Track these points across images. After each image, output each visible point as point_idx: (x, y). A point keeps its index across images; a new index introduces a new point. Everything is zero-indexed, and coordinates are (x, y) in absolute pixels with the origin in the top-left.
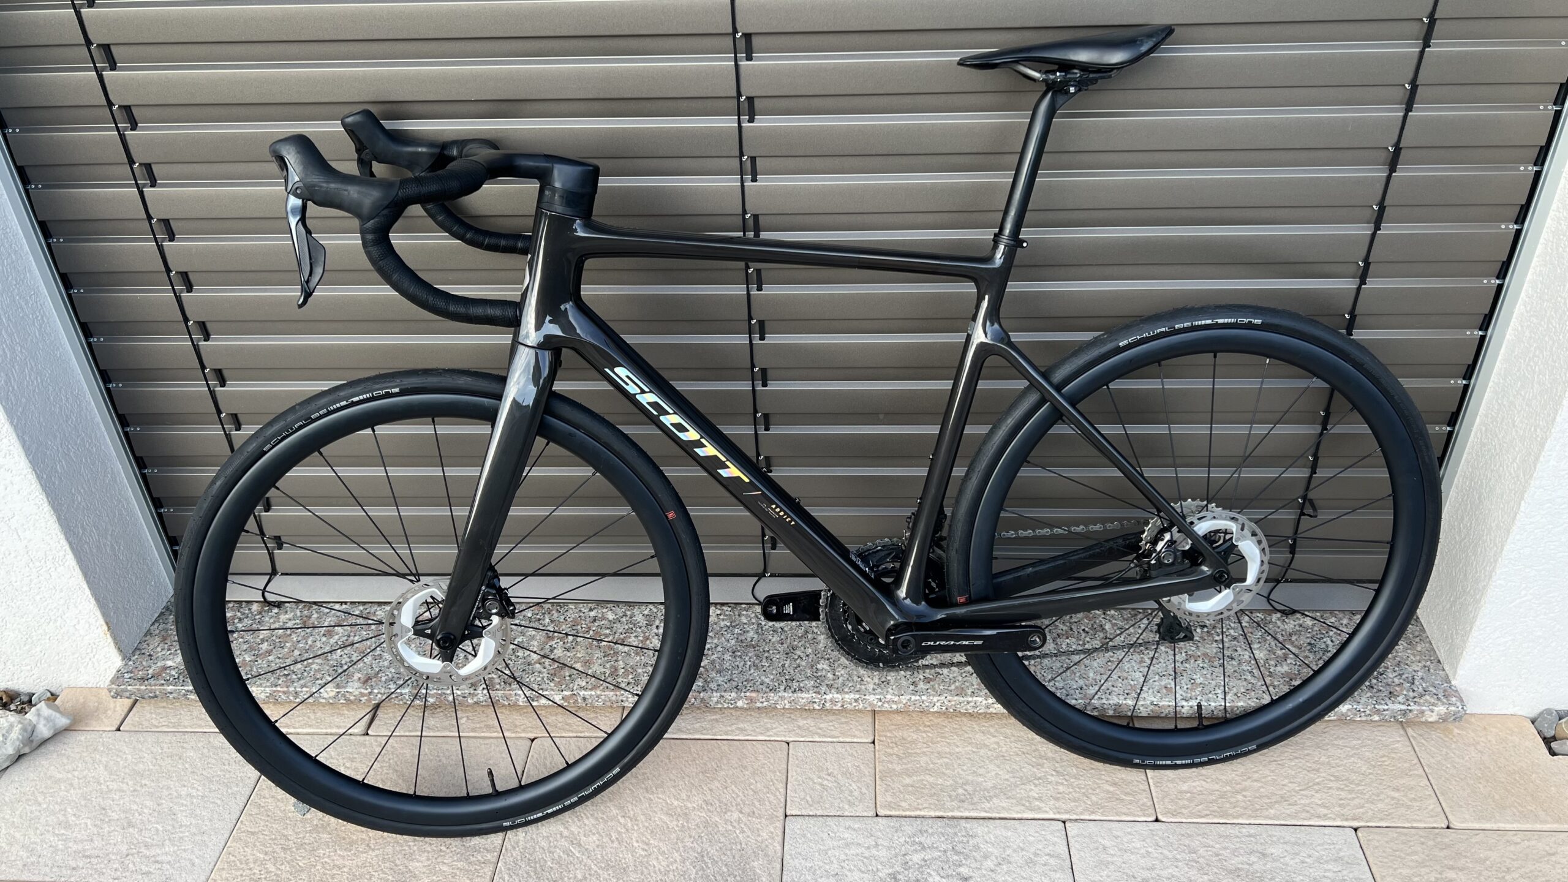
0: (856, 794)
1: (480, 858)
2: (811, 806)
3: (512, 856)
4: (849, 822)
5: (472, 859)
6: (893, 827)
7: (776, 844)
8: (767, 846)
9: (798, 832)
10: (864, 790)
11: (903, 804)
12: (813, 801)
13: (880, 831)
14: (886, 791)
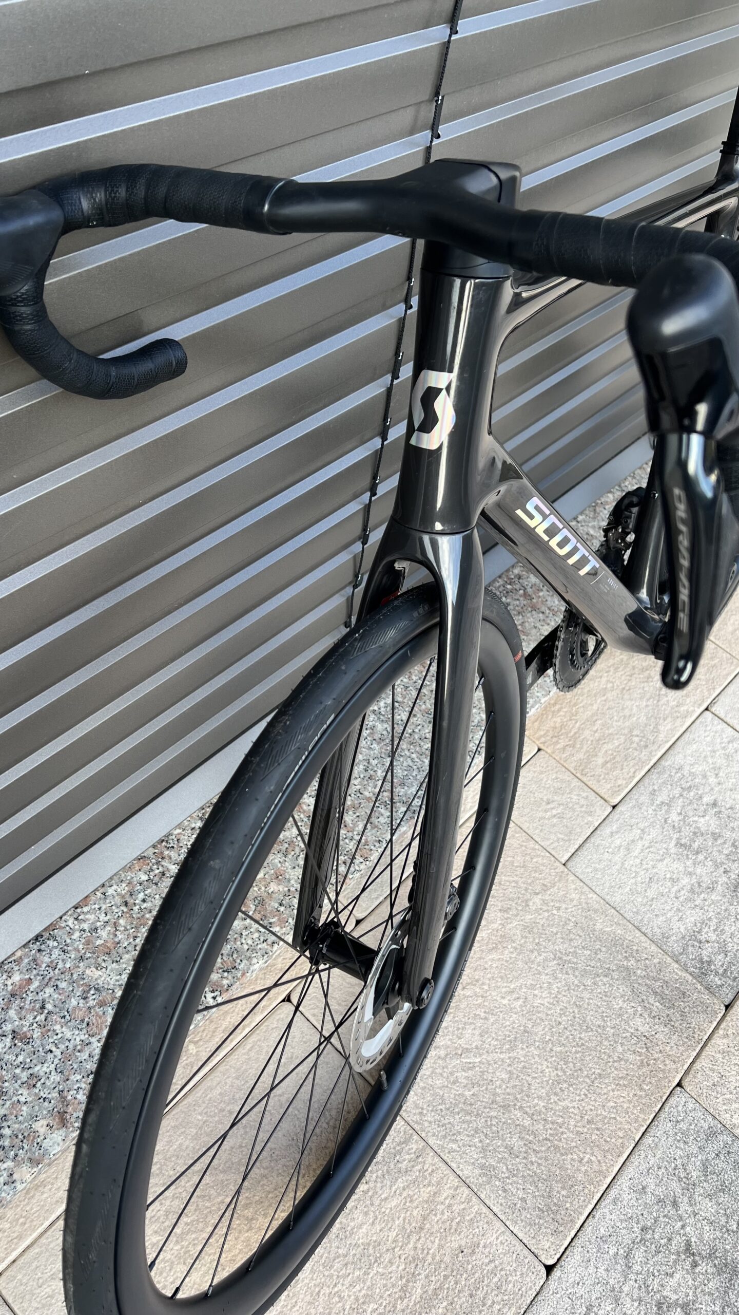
0: (582, 802)
1: (407, 1157)
2: (570, 840)
3: (430, 1122)
4: (606, 830)
5: (403, 1166)
6: (634, 806)
7: (590, 896)
8: (587, 903)
9: (589, 870)
10: (584, 795)
11: (620, 782)
12: (567, 836)
13: (631, 817)
14: (599, 781)
